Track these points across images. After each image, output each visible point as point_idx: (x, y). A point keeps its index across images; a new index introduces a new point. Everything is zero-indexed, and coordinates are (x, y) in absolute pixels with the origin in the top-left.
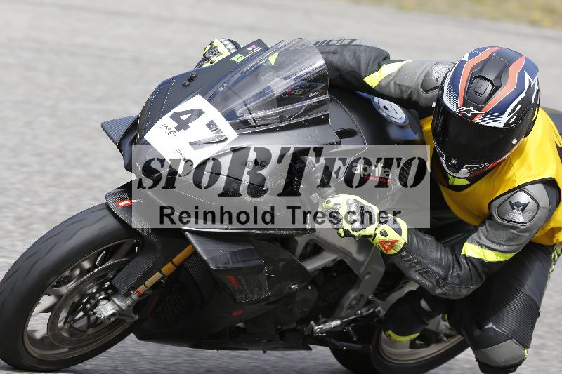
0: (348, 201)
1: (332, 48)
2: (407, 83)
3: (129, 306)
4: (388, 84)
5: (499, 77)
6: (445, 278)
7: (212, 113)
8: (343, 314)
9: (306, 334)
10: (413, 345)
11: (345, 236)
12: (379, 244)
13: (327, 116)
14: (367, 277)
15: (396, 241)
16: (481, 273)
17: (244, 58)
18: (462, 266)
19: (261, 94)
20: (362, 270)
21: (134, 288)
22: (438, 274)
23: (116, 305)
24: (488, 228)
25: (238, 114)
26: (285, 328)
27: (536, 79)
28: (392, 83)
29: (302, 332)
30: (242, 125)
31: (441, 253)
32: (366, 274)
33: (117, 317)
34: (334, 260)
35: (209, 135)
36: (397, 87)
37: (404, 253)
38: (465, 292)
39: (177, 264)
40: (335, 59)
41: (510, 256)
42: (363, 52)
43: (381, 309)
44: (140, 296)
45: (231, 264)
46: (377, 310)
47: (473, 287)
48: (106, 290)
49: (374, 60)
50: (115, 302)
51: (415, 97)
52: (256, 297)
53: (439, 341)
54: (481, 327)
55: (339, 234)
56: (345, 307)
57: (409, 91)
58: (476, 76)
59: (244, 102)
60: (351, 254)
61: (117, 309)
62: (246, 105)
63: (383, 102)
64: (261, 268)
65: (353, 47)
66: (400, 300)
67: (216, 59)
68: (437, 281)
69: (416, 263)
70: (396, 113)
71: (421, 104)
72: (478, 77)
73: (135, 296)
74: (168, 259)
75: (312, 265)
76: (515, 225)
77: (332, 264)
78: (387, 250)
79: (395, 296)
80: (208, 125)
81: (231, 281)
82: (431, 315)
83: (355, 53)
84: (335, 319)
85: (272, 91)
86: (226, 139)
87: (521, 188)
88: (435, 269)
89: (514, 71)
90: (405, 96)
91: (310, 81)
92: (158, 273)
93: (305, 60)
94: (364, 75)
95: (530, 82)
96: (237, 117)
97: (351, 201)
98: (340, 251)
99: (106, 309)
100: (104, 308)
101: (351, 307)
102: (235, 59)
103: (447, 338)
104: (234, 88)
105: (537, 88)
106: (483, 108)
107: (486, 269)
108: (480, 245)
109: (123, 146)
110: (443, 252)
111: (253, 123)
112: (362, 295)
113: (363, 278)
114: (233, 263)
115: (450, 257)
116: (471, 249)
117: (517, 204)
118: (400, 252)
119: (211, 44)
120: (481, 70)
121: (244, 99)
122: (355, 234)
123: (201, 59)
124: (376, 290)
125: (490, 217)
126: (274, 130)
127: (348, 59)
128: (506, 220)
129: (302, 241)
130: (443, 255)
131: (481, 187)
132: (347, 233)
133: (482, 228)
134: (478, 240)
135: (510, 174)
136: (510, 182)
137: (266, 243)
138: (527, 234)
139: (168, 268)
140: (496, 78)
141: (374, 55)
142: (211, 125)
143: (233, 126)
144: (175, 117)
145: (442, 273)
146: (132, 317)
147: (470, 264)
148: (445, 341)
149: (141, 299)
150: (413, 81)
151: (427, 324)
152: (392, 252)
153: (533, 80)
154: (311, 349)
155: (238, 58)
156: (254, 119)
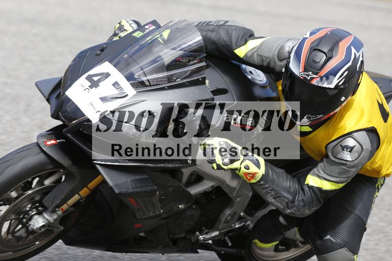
0: (219, 143)
1: (211, 28)
2: (266, 54)
3: (56, 220)
4: (253, 55)
5: (331, 50)
6: (293, 202)
7: (117, 76)
8: (221, 227)
9: (193, 241)
10: (276, 249)
11: (218, 169)
12: (243, 175)
13: (204, 79)
14: (238, 199)
15: (256, 173)
16: (320, 198)
17: (142, 34)
18: (306, 192)
19: (154, 61)
20: (234, 194)
21: (58, 206)
22: (288, 198)
23: (45, 219)
24: (325, 164)
25: (136, 77)
26: (176, 237)
27: (361, 52)
28: (255, 54)
29: (190, 240)
30: (139, 85)
31: (290, 183)
32: (237, 197)
33: (46, 228)
34: (212, 186)
35: (114, 92)
36: (259, 58)
37: (262, 183)
38: (307, 212)
39: (91, 189)
40: (213, 36)
41: (341, 185)
42: (234, 31)
43: (250, 224)
44: (63, 213)
45: (131, 190)
46: (247, 224)
47: (314, 209)
48: (37, 208)
49: (242, 37)
50: (44, 217)
51: (272, 65)
52: (152, 214)
53: (296, 246)
54: (321, 238)
55: (213, 168)
56: (223, 221)
57: (268, 60)
58: (314, 49)
59: (141, 67)
60: (225, 182)
61: (47, 222)
62: (142, 70)
63: (249, 68)
64: (154, 192)
65: (226, 27)
66: (264, 217)
67: (123, 34)
68: (287, 203)
69: (271, 190)
70: (260, 77)
71: (276, 70)
72: (315, 50)
73: (59, 213)
74: (85, 185)
75: (195, 190)
76: (345, 162)
77: (210, 189)
78: (249, 180)
79: (260, 214)
80: (114, 85)
81: (131, 202)
82: (287, 228)
83: (228, 31)
84: (214, 231)
85: (162, 59)
86: (127, 95)
87: (349, 135)
88: (285, 194)
89: (343, 46)
90: (265, 64)
91: (190, 52)
92: (77, 195)
93: (187, 36)
94: (234, 47)
95: (355, 54)
96: (135, 79)
97: (222, 143)
98: (217, 180)
99: (38, 222)
100: (37, 221)
101: (226, 222)
102: (135, 35)
103: (302, 244)
104: (134, 57)
105: (361, 59)
106: (318, 73)
107: (324, 195)
108: (319, 177)
109: (51, 100)
110: (291, 182)
111: (147, 83)
112: (235, 213)
113: (236, 199)
114: (133, 188)
115: (297, 186)
116: (312, 180)
117: (347, 147)
118: (259, 181)
119: (120, 23)
120: (318, 45)
121: (141, 64)
122: (225, 167)
123: (111, 35)
124: (246, 208)
125: (327, 156)
126: (163, 89)
127: (223, 36)
128: (338, 158)
129: (186, 172)
130: (291, 184)
131: (320, 133)
132: (219, 167)
133: (321, 164)
134: (317, 173)
135: (342, 124)
136: (342, 130)
137: (158, 173)
138: (354, 170)
139: (84, 192)
140: (329, 51)
141: (242, 33)
142: (116, 84)
143: (132, 85)
144: (89, 78)
145: (290, 198)
146: (59, 228)
147: (311, 191)
148: (300, 247)
149: (65, 214)
150: (270, 53)
151: (285, 235)
152: (253, 181)
153: (358, 53)
154: (198, 253)
155: (138, 34)
156: (148, 80)
